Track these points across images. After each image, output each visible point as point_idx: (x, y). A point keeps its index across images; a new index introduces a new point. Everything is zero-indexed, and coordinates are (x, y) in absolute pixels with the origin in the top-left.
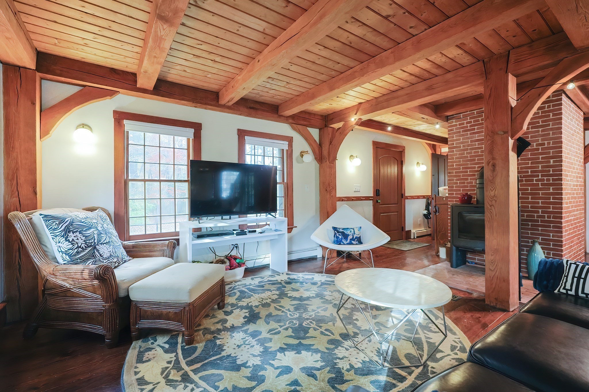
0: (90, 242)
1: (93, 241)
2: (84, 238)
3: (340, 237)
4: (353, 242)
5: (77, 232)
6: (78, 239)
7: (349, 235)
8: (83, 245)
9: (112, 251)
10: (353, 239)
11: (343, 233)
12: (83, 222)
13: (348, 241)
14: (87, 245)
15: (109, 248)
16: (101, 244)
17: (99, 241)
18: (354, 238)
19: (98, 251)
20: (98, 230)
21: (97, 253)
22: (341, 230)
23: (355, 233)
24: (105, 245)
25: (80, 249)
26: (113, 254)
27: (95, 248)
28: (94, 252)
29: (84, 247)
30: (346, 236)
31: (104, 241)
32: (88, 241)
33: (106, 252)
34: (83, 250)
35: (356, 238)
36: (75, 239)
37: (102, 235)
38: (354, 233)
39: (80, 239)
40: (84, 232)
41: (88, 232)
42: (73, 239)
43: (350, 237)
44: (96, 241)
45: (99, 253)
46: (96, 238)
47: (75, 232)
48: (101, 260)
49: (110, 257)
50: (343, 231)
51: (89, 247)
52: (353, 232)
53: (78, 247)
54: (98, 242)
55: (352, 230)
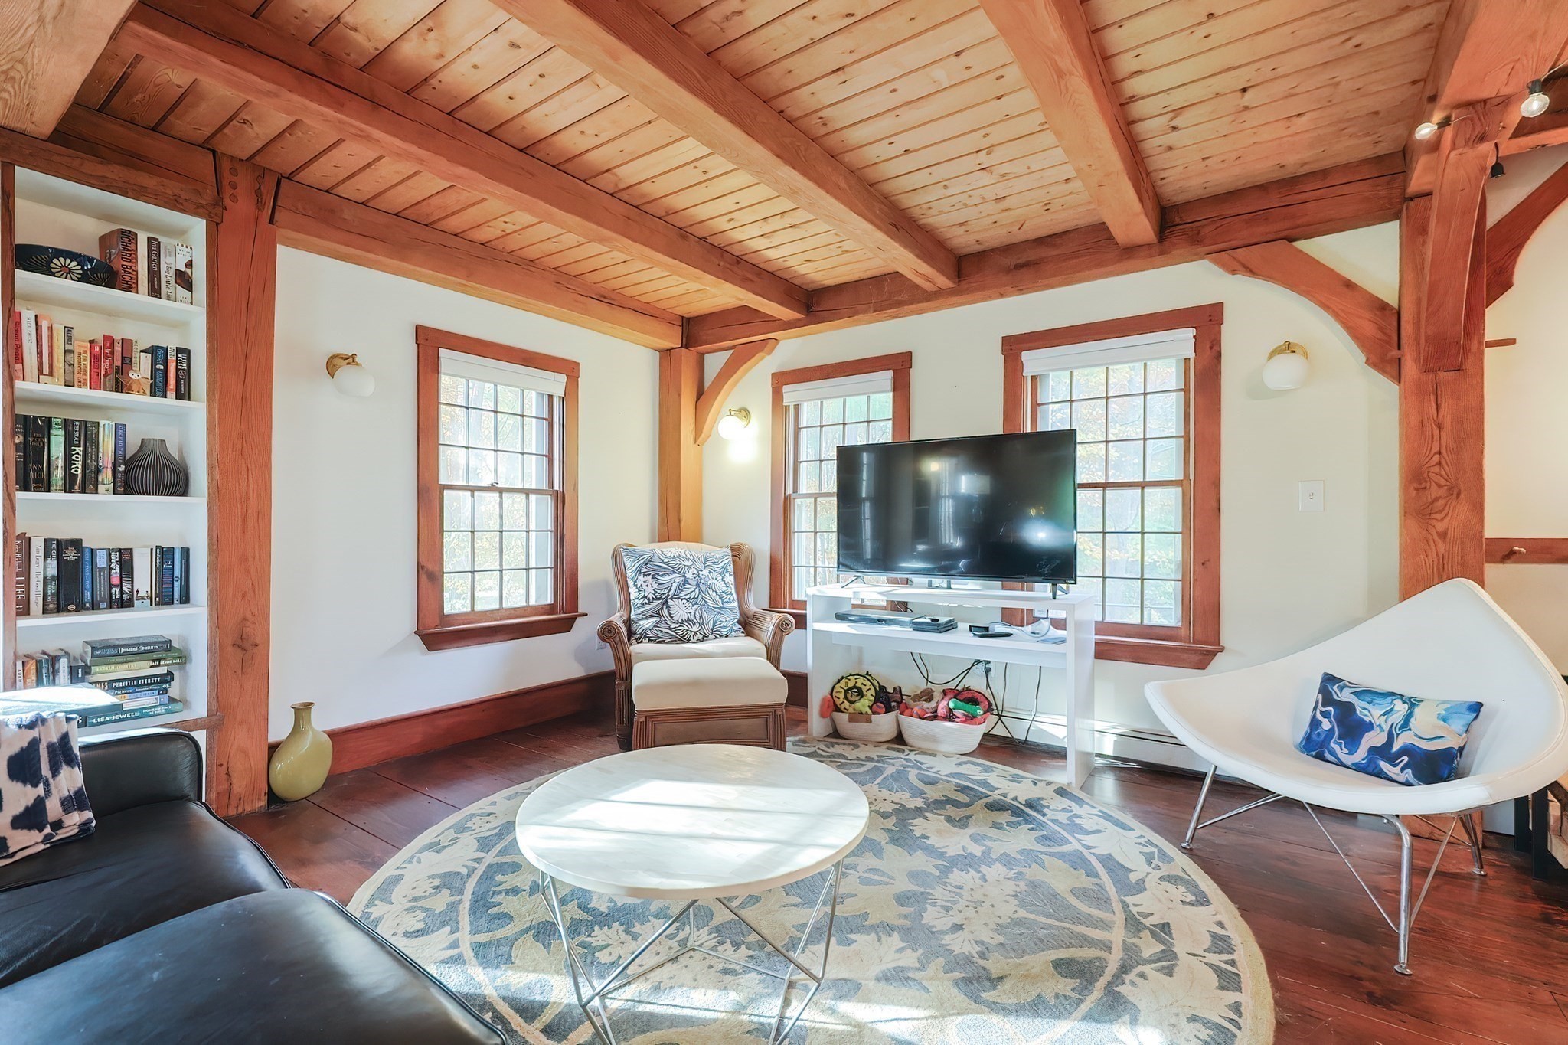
0: (662, 592)
1: (666, 591)
2: (655, 586)
3: (1326, 725)
4: (1384, 766)
5: (649, 575)
6: (647, 586)
7: (1369, 727)
8: (650, 596)
9: (693, 614)
10: (1383, 752)
11: (1345, 712)
12: (665, 563)
13: (1360, 755)
14: (656, 597)
15: (689, 608)
16: (678, 598)
17: (677, 592)
18: (1396, 748)
19: (668, 608)
20: (685, 577)
21: (665, 610)
22: (1346, 696)
23: (1413, 723)
24: (684, 601)
25: (646, 601)
26: (693, 618)
27: (666, 602)
28: (662, 609)
29: (651, 599)
30: (1352, 727)
31: (686, 595)
32: (659, 591)
33: (682, 613)
34: (650, 602)
35: (1406, 750)
36: (644, 585)
37: (688, 586)
38: (1405, 725)
39: (650, 586)
40: (659, 578)
41: (666, 578)
42: (641, 586)
43: (1374, 739)
44: (671, 593)
45: (669, 611)
46: (673, 588)
47: (646, 575)
48: (668, 622)
49: (686, 622)
50: (1353, 699)
51: (659, 599)
52: (1397, 718)
53: (645, 597)
54: (674, 595)
55: (1401, 708)
